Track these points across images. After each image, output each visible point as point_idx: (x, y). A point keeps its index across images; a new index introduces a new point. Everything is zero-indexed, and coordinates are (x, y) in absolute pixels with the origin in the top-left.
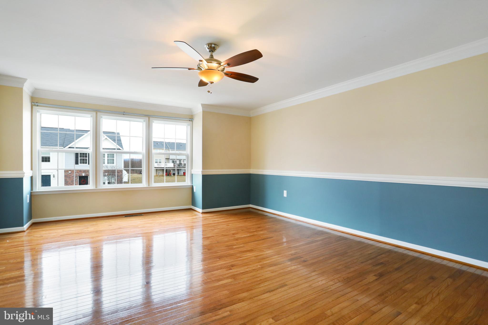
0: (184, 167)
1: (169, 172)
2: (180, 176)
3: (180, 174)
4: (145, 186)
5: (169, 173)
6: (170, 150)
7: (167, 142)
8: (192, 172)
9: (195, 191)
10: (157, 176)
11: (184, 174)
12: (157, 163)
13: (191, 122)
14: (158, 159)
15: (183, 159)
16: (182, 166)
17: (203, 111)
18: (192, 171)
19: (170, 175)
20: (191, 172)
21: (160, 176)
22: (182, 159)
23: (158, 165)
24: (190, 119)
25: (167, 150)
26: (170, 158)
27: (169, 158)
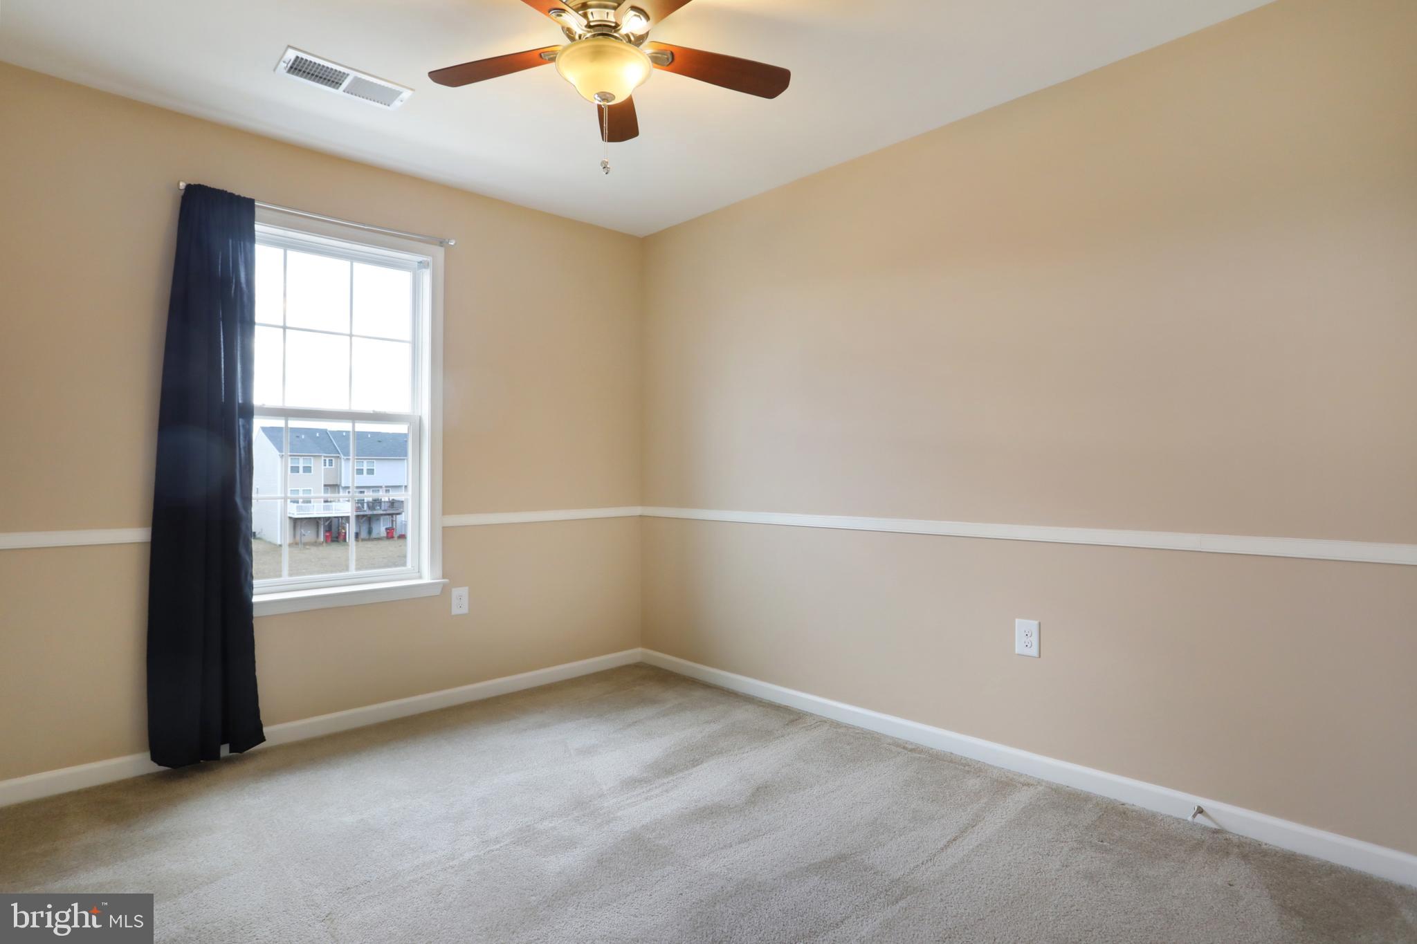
0: (389, 512)
1: (339, 530)
2: (375, 542)
3: (374, 535)
5: (339, 533)
6: (343, 457)
7: (332, 430)
10: (297, 544)
11: (388, 533)
12: (296, 505)
14: (301, 490)
15: (386, 487)
16: (383, 508)
19: (342, 537)
21: (305, 544)
22: (381, 487)
23: (299, 509)
25: (333, 459)
26: (341, 482)
27: (337, 485)
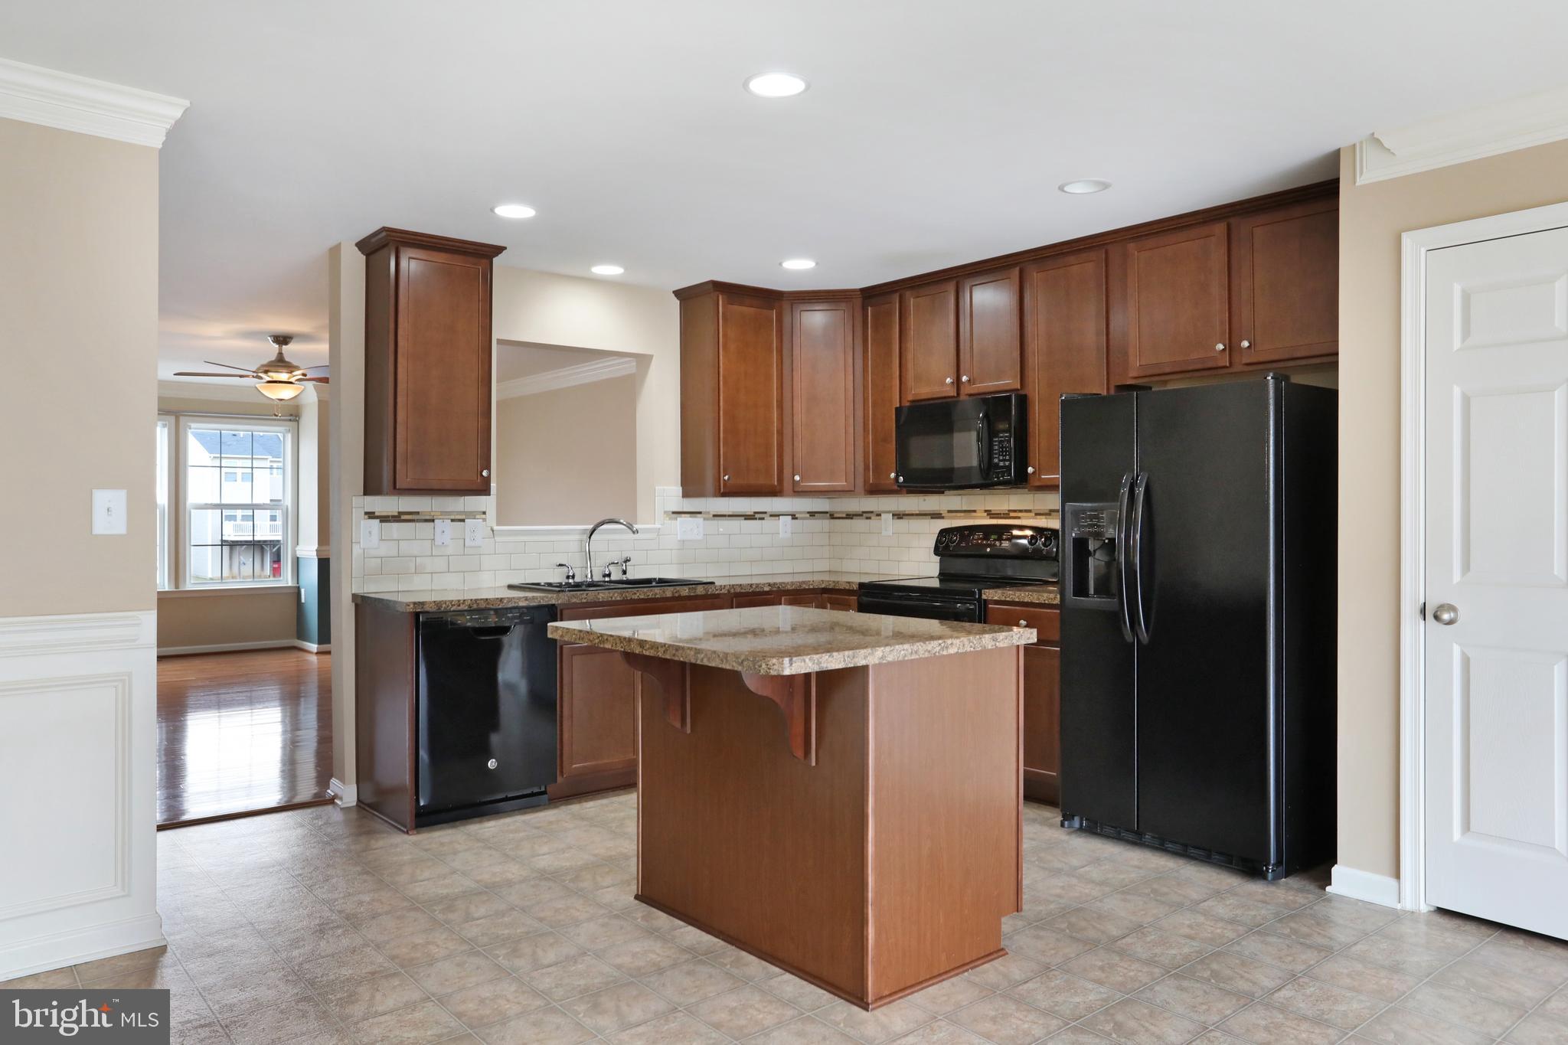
4: (167, 589)
8: (297, 552)
9: (303, 601)
13: (295, 423)
17: (319, 401)
18: (297, 549)
20: (294, 552)
24: (291, 415)
